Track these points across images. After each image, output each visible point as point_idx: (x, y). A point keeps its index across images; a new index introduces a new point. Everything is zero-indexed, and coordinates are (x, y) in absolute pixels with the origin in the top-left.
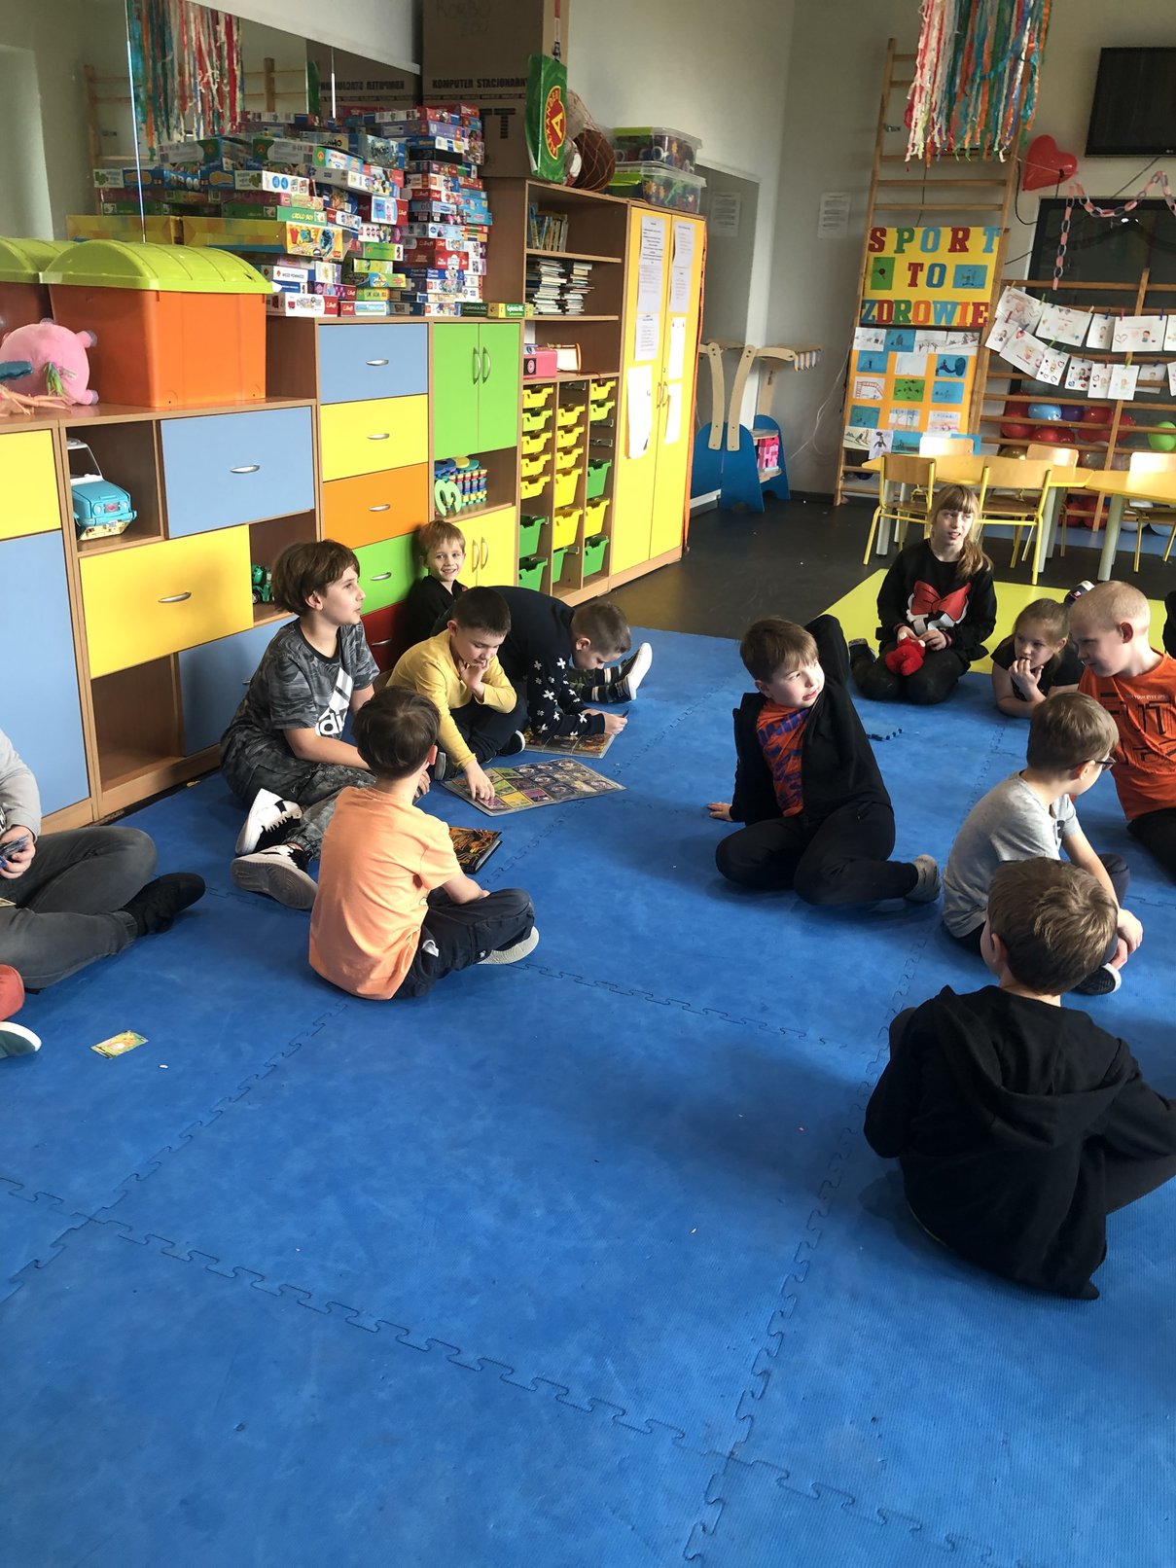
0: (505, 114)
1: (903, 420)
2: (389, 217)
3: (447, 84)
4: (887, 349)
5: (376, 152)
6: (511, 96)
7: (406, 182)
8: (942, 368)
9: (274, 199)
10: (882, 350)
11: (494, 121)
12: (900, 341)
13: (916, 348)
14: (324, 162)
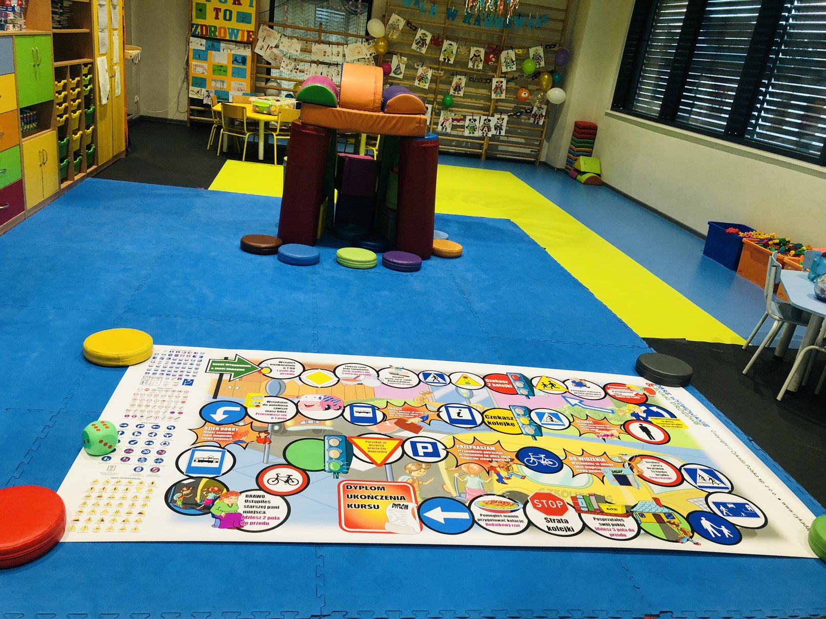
1: (219, 85)
4: (207, 50)
8: (235, 60)
10: (204, 49)
12: (213, 46)
13: (221, 50)
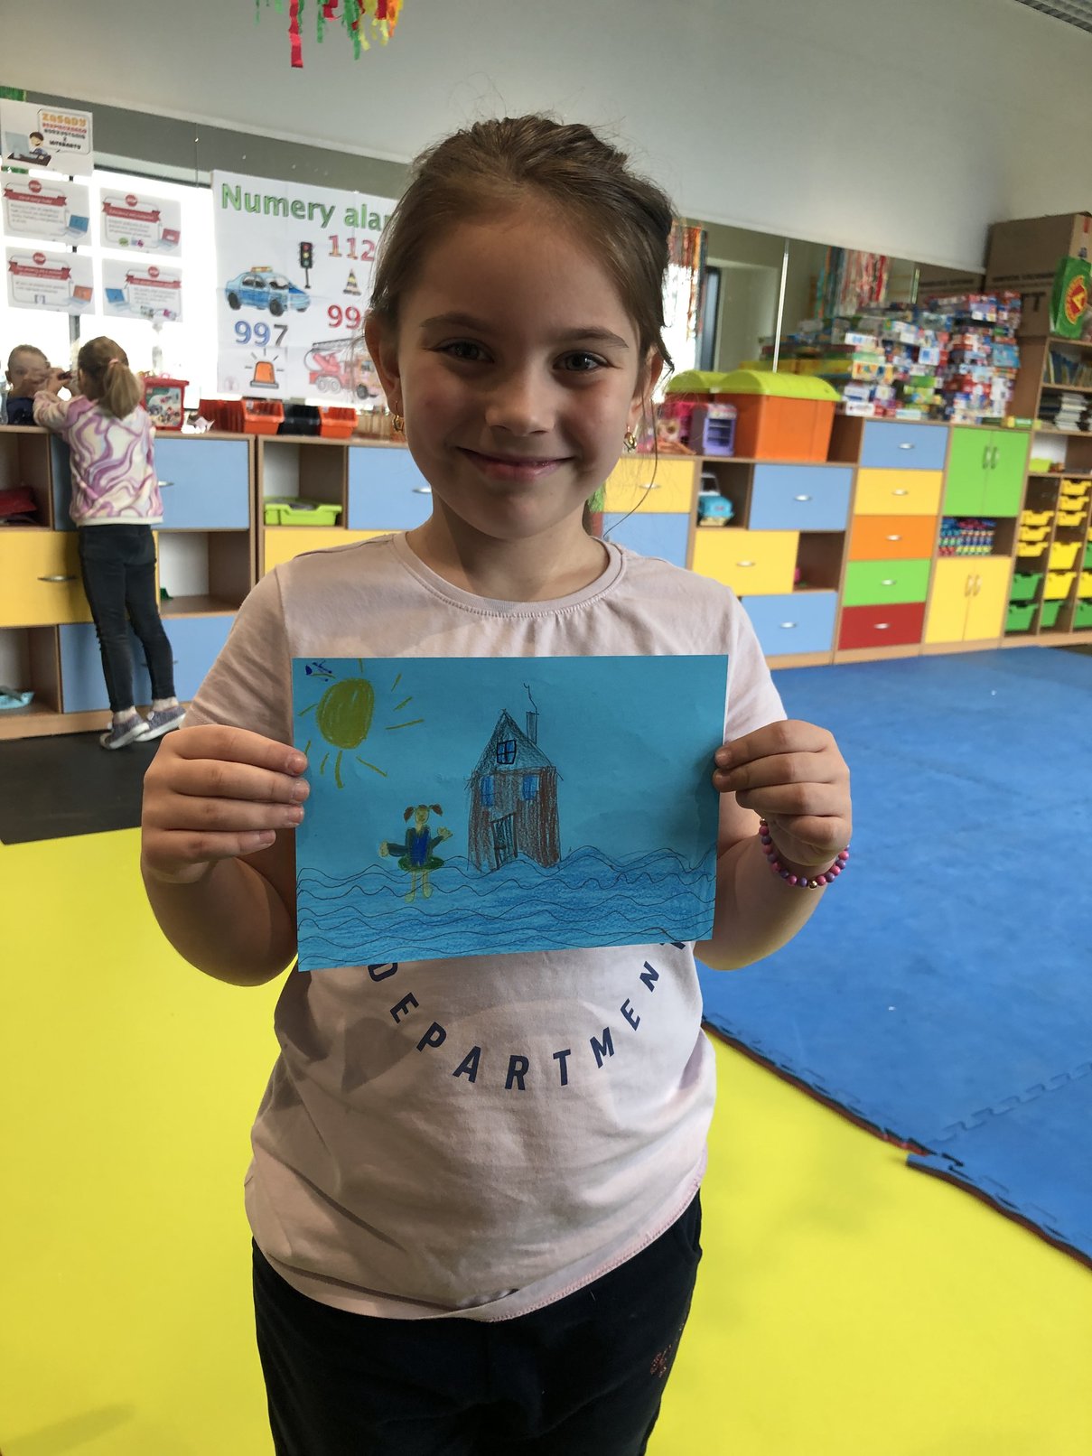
0: (1038, 296)
2: (932, 360)
3: (1001, 279)
5: (929, 322)
6: (1043, 284)
7: (951, 338)
9: (852, 349)
11: (1030, 301)
14: (890, 329)
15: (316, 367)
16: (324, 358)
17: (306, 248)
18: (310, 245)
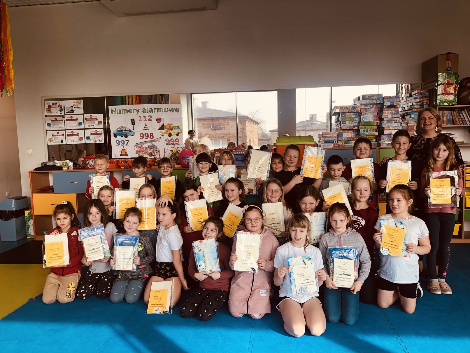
15: (137, 149)
16: (139, 147)
17: (133, 120)
18: (134, 119)
